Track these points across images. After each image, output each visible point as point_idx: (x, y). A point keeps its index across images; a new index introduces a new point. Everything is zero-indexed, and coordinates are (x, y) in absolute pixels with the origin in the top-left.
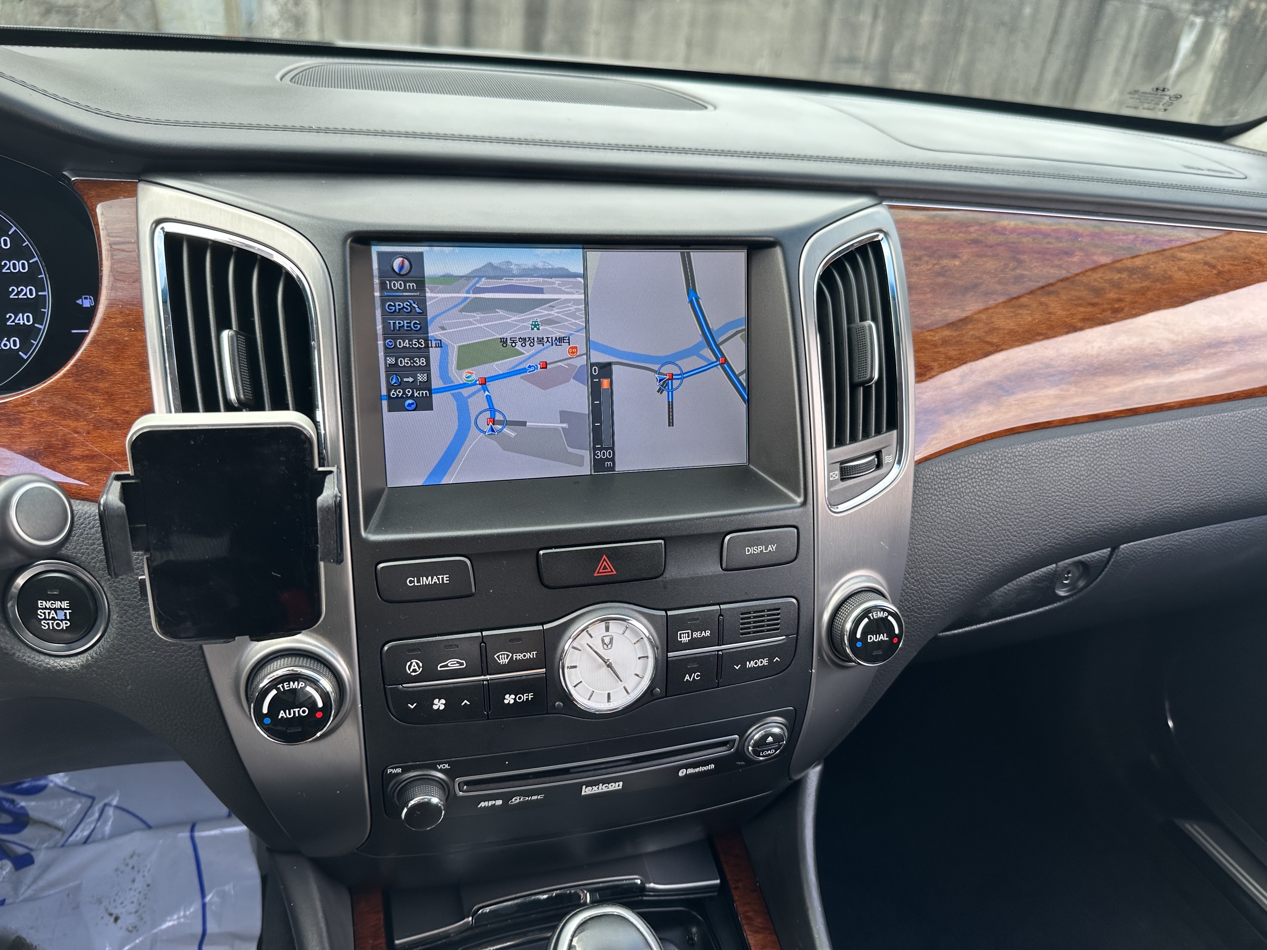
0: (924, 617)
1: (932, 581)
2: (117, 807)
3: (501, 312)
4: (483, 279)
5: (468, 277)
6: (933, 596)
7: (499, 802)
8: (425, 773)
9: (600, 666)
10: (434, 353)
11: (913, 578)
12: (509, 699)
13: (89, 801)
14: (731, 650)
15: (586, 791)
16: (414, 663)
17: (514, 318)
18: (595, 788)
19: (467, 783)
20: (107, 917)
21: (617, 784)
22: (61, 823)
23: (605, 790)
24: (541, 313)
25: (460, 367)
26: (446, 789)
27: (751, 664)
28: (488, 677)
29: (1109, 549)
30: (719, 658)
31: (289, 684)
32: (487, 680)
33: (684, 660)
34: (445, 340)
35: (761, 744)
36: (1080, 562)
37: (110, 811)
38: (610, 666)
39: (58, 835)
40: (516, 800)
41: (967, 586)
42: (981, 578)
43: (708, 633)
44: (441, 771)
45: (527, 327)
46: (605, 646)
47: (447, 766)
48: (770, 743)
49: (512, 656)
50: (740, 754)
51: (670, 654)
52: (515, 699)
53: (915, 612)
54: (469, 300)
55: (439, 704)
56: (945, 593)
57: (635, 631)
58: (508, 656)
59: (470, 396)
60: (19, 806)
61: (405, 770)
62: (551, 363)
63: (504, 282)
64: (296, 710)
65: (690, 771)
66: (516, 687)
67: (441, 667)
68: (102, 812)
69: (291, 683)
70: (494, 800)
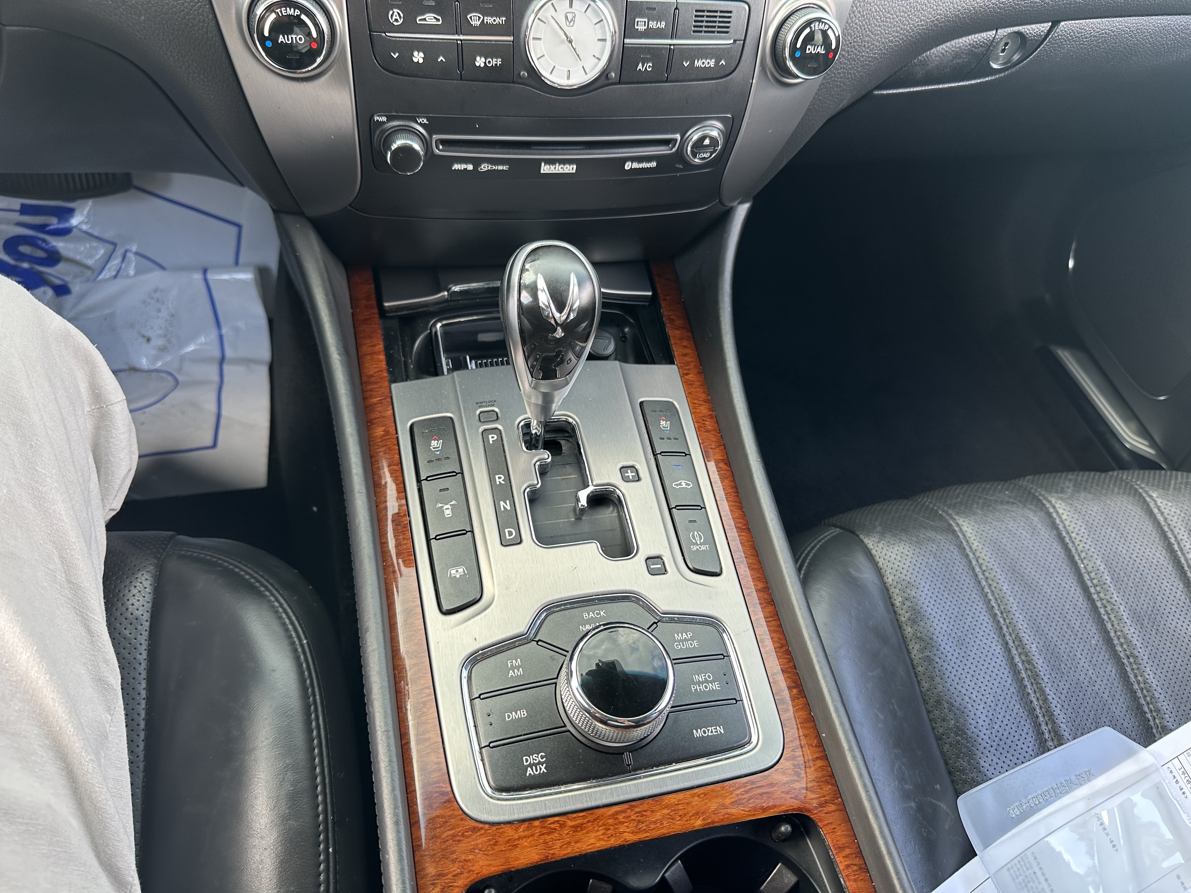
0: (863, 56)
1: (877, 19)
2: (137, 254)
6: (875, 35)
7: (470, 167)
8: (407, 123)
9: (562, 42)
11: (859, 12)
12: (480, 62)
13: (111, 247)
14: (682, 46)
15: (545, 169)
16: (396, 13)
18: (552, 167)
19: (444, 142)
20: (141, 340)
21: (571, 166)
22: (90, 262)
23: (561, 171)
26: (426, 143)
27: (698, 63)
28: (462, 37)
29: (1050, 24)
30: (671, 51)
31: (286, 10)
32: (461, 40)
33: (638, 48)
35: (699, 145)
36: (1019, 33)
37: (130, 255)
38: (570, 42)
39: (89, 273)
40: (485, 167)
41: (907, 31)
42: (922, 25)
43: (663, 25)
44: (421, 124)
46: (568, 23)
47: (425, 121)
48: (707, 146)
49: (483, 19)
50: (680, 155)
51: (627, 41)
52: (485, 63)
53: (856, 49)
55: (418, 57)
56: (886, 34)
57: (597, 12)
58: (479, 18)
60: (50, 245)
61: (390, 118)
64: (294, 36)
65: (636, 165)
66: (488, 50)
67: (420, 20)
68: (124, 257)
69: (288, 9)
70: (466, 163)
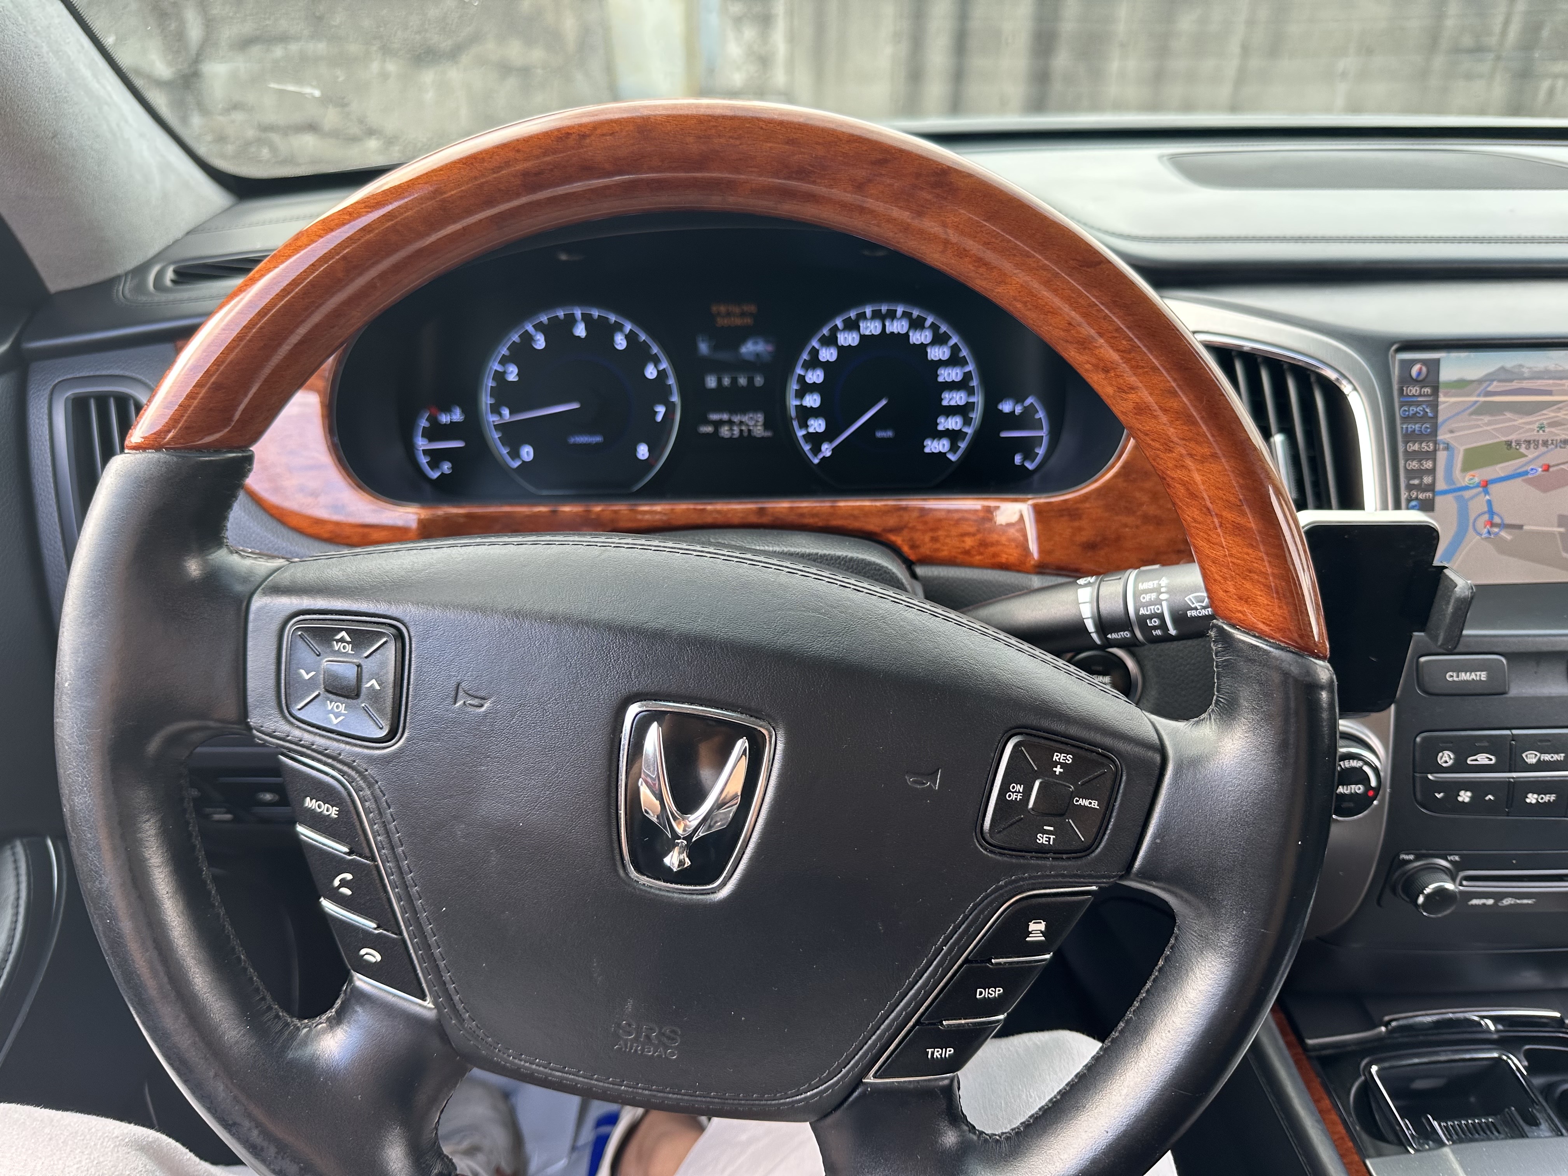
3: (1509, 415)
4: (1495, 383)
5: (1480, 381)
7: (1490, 902)
8: (1434, 861)
10: (1442, 456)
12: (1532, 798)
16: (1446, 755)
17: (1521, 421)
24: (1549, 414)
25: (1465, 469)
28: (1514, 775)
31: (1349, 762)
32: (1513, 778)
34: (1453, 443)
40: (1507, 902)
44: (1450, 862)
45: (1534, 430)
47: (1456, 858)
49: (1541, 756)
52: (1537, 799)
54: (1478, 404)
55: (1465, 796)
59: (1472, 498)
61: (1418, 858)
62: (1554, 466)
63: (1515, 385)
64: (1353, 787)
66: (1540, 787)
67: (1471, 761)
69: (1351, 761)
70: (1487, 898)
